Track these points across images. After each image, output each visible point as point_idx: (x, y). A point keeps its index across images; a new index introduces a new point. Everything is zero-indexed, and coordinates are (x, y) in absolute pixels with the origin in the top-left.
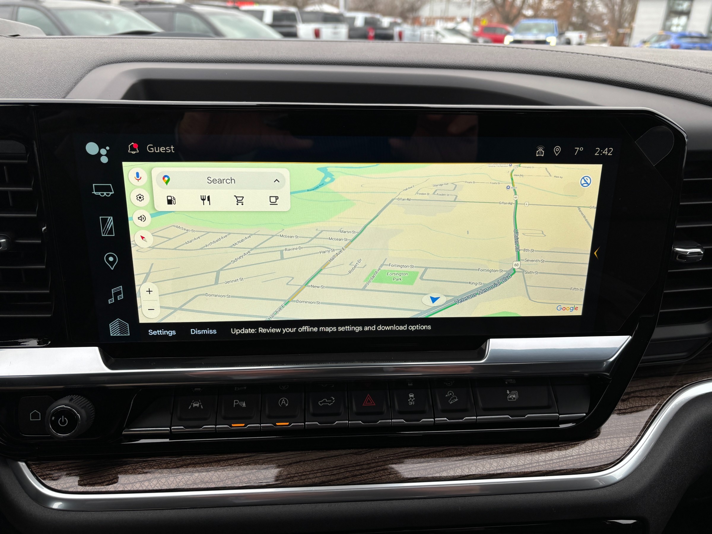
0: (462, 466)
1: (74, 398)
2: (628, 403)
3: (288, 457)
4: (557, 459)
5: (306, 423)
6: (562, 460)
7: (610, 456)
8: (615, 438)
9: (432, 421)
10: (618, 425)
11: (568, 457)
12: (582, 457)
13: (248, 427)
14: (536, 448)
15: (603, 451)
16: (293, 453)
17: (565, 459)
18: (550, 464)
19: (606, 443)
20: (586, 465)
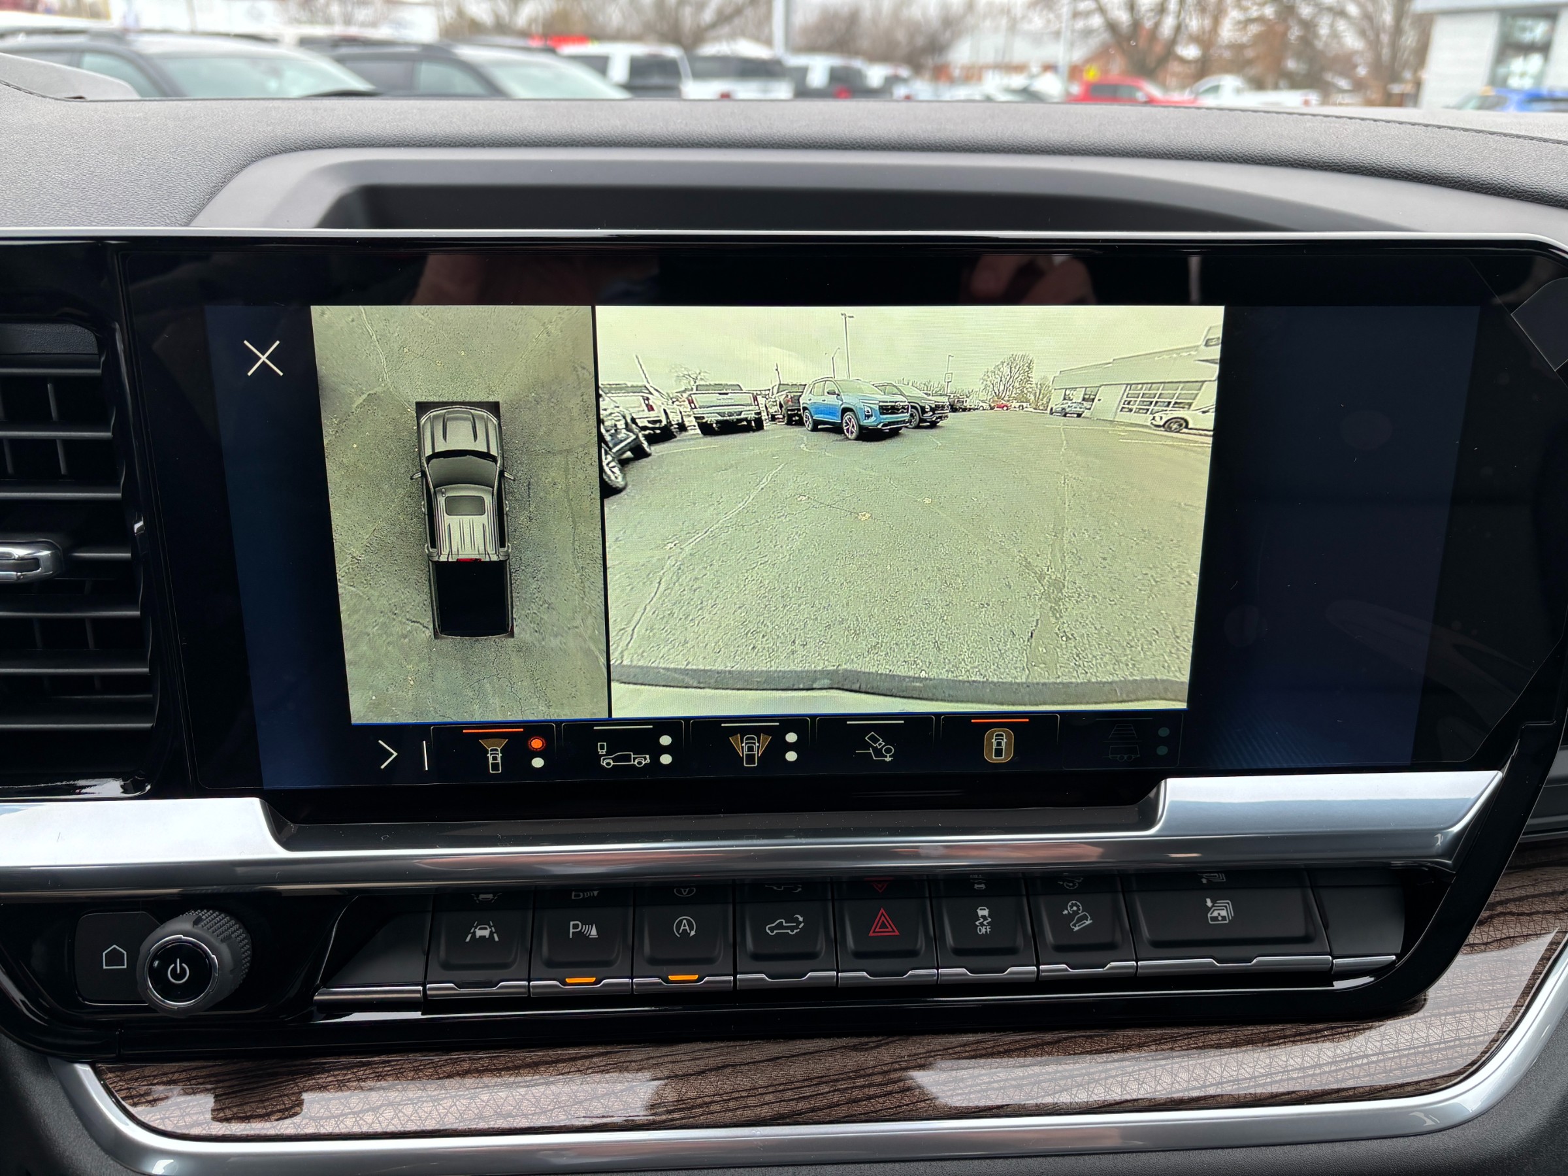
0: (1106, 1078)
1: (204, 917)
2: (1491, 929)
3: (698, 1055)
4: (1331, 1063)
5: (738, 976)
6: (1343, 1067)
7: (1456, 1055)
8: (1466, 1012)
9: (1031, 973)
10: (1470, 983)
11: (1357, 1058)
12: (1389, 1059)
13: (604, 985)
14: (1280, 1038)
15: (1440, 1044)
16: (708, 1046)
17: (1349, 1064)
18: (1314, 1075)
19: (1443, 1025)
20: (1400, 1078)
